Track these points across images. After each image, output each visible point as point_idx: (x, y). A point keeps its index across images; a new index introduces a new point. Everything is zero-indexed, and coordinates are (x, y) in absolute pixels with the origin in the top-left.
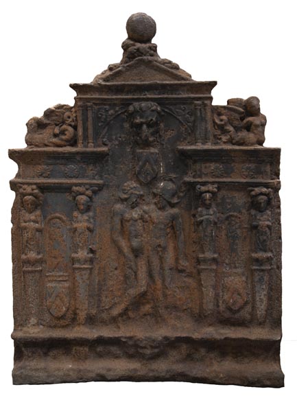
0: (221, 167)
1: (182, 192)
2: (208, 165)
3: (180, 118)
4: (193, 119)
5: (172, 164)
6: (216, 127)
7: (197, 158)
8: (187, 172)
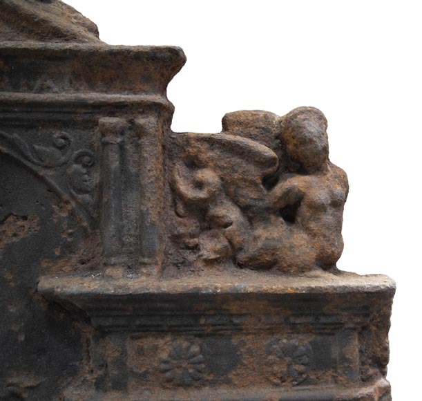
0: (195, 349)
2: (147, 342)
3: (48, 174)
4: (95, 178)
5: (22, 338)
6: (181, 209)
7: (108, 322)
8: (75, 365)
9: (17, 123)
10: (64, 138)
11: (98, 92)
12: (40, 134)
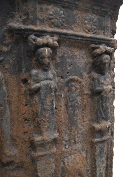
0: (62, 12)
1: (7, 45)
8: (13, 13)
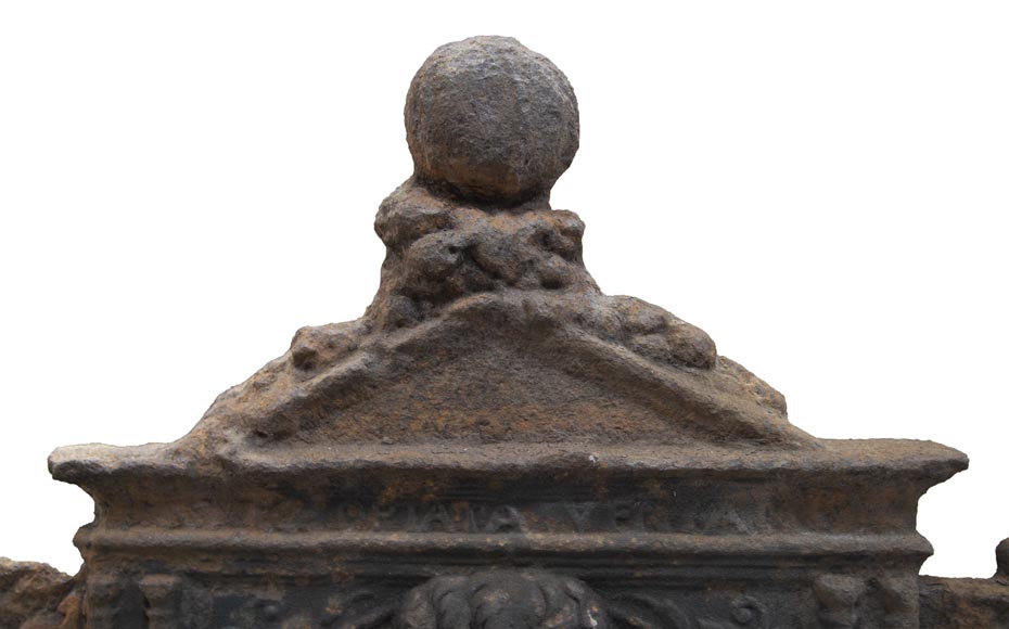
9: (675, 583)
10: (750, 607)
11: (814, 530)
12: (707, 600)
